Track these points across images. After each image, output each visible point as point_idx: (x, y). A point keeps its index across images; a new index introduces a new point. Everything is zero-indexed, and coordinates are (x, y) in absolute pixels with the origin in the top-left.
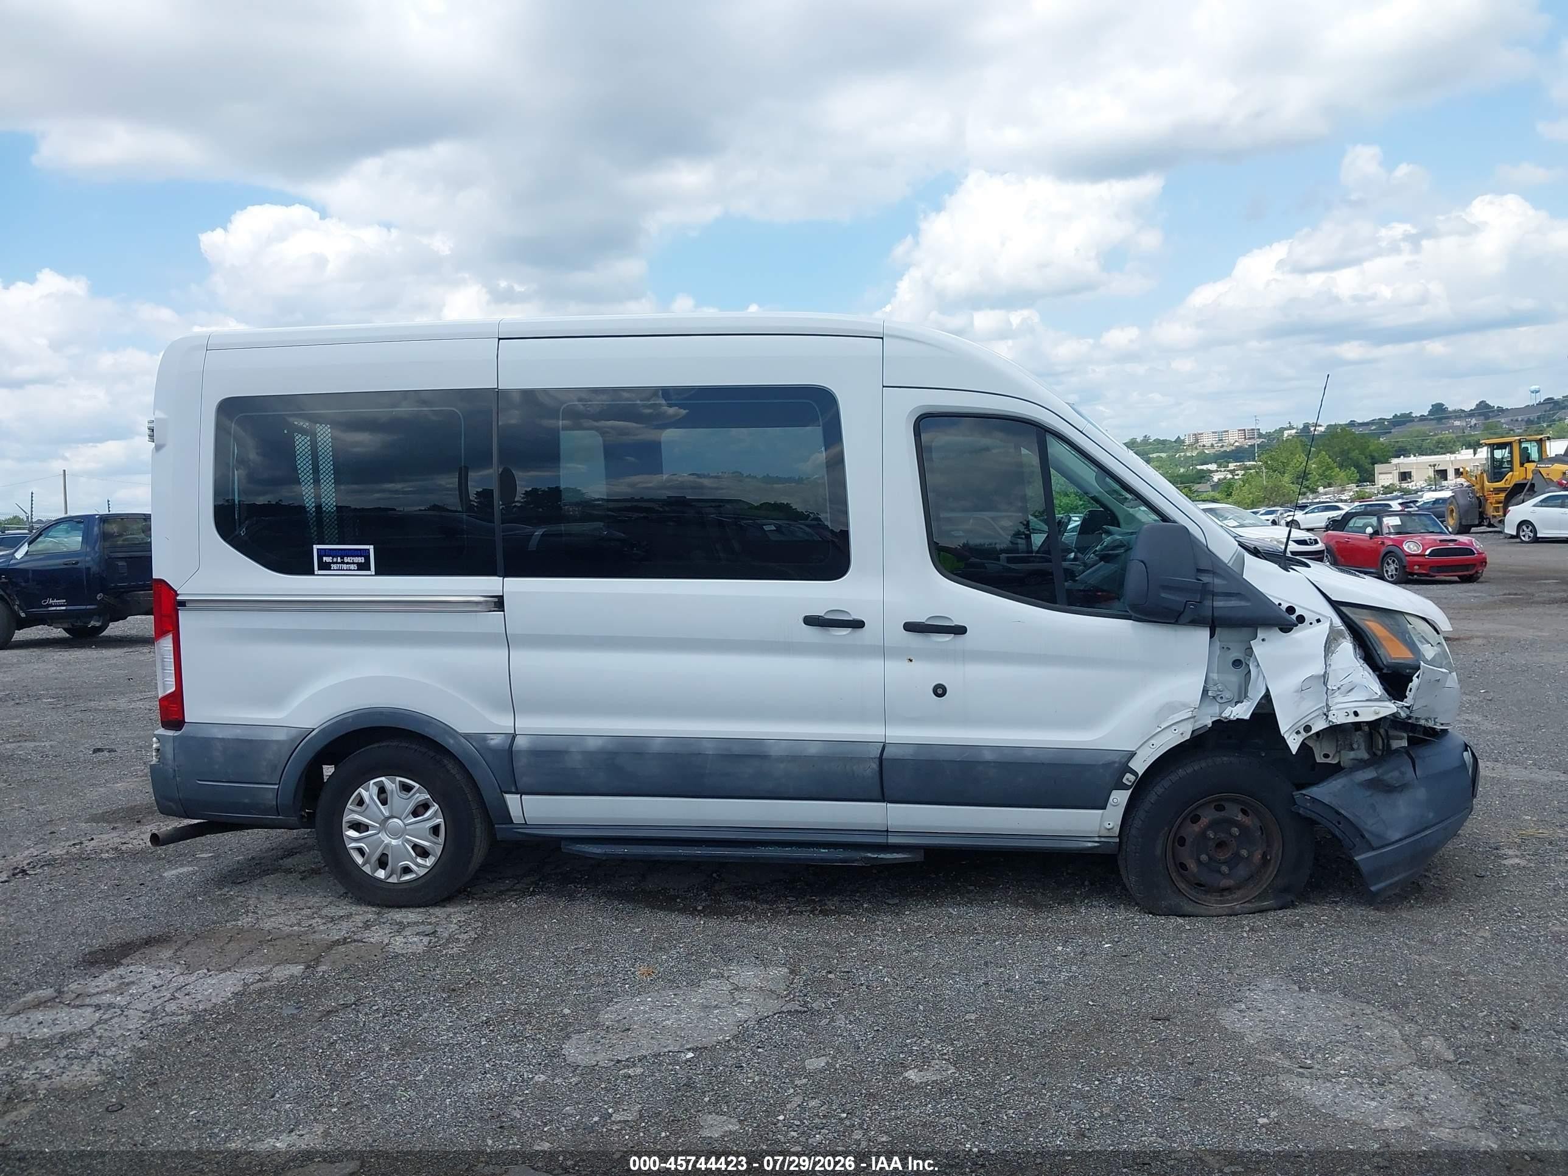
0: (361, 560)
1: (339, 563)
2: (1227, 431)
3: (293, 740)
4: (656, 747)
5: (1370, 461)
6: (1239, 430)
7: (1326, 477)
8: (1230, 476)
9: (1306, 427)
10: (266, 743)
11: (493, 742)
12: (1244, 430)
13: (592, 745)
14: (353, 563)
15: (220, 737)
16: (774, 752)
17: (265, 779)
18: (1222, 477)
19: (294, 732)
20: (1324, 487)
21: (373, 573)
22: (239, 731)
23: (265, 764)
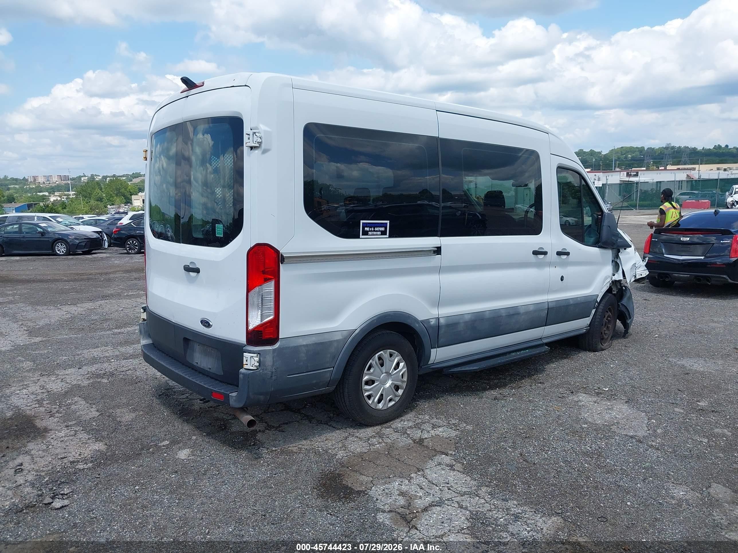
0: (383, 229)
1: (373, 231)
2: (52, 176)
3: (345, 339)
4: (487, 315)
5: (129, 194)
6: (58, 176)
7: (111, 201)
8: (59, 199)
9: (92, 175)
10: (331, 343)
11: (432, 323)
12: (61, 176)
13: (467, 318)
14: (379, 231)
15: (305, 344)
16: (522, 311)
17: (328, 365)
18: (55, 199)
19: (345, 333)
20: (110, 206)
21: (388, 237)
22: (314, 338)
23: (329, 355)
